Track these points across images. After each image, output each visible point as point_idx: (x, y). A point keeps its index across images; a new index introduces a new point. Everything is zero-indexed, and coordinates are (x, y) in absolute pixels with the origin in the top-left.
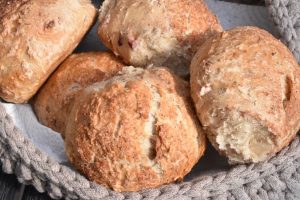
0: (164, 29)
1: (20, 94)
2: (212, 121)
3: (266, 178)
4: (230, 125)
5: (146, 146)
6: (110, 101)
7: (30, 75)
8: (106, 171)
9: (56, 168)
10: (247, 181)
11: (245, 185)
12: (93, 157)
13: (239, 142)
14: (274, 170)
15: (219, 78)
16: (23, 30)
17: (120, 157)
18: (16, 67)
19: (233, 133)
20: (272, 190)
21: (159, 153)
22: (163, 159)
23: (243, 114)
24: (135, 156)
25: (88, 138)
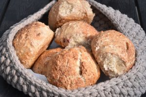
0: (80, 34)
1: (28, 62)
2: (101, 59)
3: (124, 81)
4: (108, 59)
5: (78, 70)
6: (63, 55)
7: (32, 53)
8: (64, 81)
9: (45, 84)
10: (117, 83)
11: (117, 85)
12: (58, 77)
13: (112, 66)
14: (127, 78)
15: (102, 43)
16: (29, 37)
17: (69, 75)
18: (27, 50)
19: (110, 62)
20: (127, 86)
21: (83, 72)
22: (85, 75)
23: (112, 54)
24: (74, 74)
25: (56, 69)
